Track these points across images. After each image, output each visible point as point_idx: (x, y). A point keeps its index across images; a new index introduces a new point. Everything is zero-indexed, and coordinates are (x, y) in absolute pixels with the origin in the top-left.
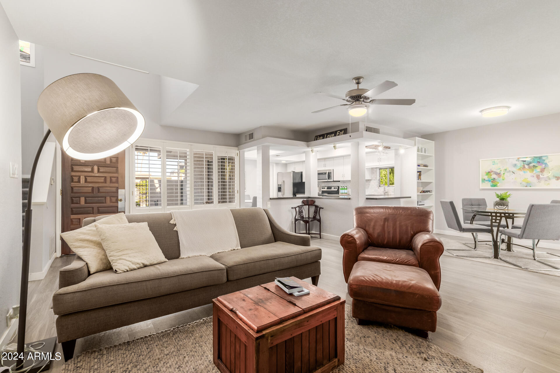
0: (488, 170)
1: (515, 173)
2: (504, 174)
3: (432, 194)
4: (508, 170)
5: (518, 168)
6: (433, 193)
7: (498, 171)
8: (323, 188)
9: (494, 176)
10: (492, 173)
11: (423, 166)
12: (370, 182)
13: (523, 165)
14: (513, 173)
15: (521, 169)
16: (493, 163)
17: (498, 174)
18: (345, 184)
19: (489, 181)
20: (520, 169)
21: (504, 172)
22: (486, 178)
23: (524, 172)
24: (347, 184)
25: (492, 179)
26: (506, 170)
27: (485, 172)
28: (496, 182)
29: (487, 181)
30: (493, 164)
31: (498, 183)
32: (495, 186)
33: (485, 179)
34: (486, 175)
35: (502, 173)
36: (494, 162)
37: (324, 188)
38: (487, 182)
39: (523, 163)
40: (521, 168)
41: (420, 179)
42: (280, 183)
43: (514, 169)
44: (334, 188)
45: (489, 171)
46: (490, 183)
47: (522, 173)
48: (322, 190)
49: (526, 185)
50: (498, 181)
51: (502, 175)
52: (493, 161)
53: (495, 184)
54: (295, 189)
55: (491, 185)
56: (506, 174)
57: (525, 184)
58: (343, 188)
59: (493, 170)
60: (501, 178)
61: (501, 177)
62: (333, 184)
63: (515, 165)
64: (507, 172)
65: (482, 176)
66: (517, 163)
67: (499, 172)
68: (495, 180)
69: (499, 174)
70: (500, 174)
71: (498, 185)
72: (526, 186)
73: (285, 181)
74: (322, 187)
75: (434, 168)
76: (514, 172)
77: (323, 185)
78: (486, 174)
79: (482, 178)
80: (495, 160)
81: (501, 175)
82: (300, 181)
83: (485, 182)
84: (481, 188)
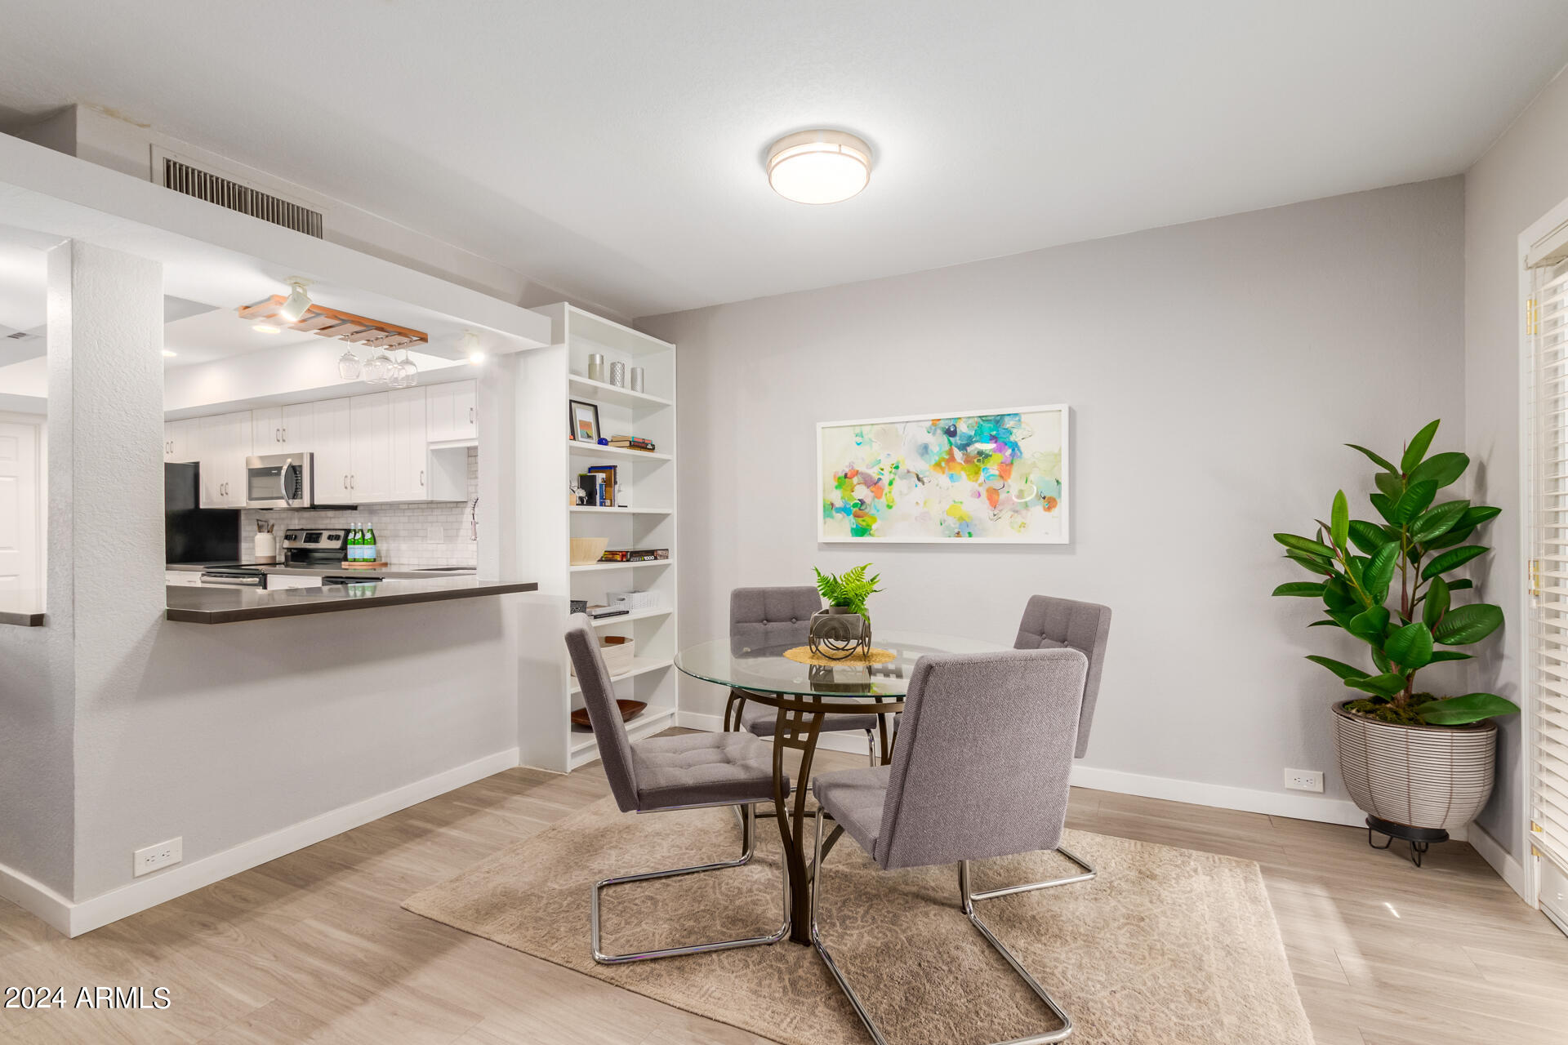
0: (843, 468)
1: (925, 480)
2: (891, 483)
3: (669, 565)
4: (902, 468)
5: (933, 462)
6: (673, 560)
7: (874, 473)
8: (288, 538)
9: (862, 492)
10: (855, 480)
11: (628, 444)
13: (947, 448)
14: (919, 479)
15: (943, 464)
16: (859, 440)
17: (873, 484)
19: (845, 510)
20: (938, 465)
21: (892, 476)
22: (837, 497)
23: (951, 477)
25: (855, 505)
26: (897, 467)
27: (835, 477)
28: (866, 514)
29: (839, 510)
30: (858, 444)
31: (874, 519)
32: (861, 531)
33: (832, 505)
34: (836, 488)
35: (886, 479)
36: (861, 435)
37: (295, 538)
38: (839, 516)
39: (949, 440)
40: (943, 459)
41: (608, 502)
43: (921, 466)
44: (329, 537)
45: (847, 470)
46: (849, 522)
47: (943, 479)
48: (287, 544)
49: (956, 531)
50: (873, 511)
51: (887, 489)
52: (858, 430)
53: (864, 524)
55: (852, 529)
56: (898, 483)
57: (955, 526)
58: (368, 536)
59: (857, 468)
60: (883, 499)
61: (884, 496)
63: (925, 449)
64: (902, 478)
65: (824, 491)
66: (929, 439)
67: (876, 477)
68: (863, 508)
69: (875, 484)
70: (880, 484)
71: (874, 527)
72: (958, 533)
74: (288, 533)
75: (673, 457)
76: (920, 476)
77: (296, 522)
78: (836, 484)
79: (824, 500)
80: (864, 428)
81: (881, 489)
83: (832, 517)
84: (822, 539)
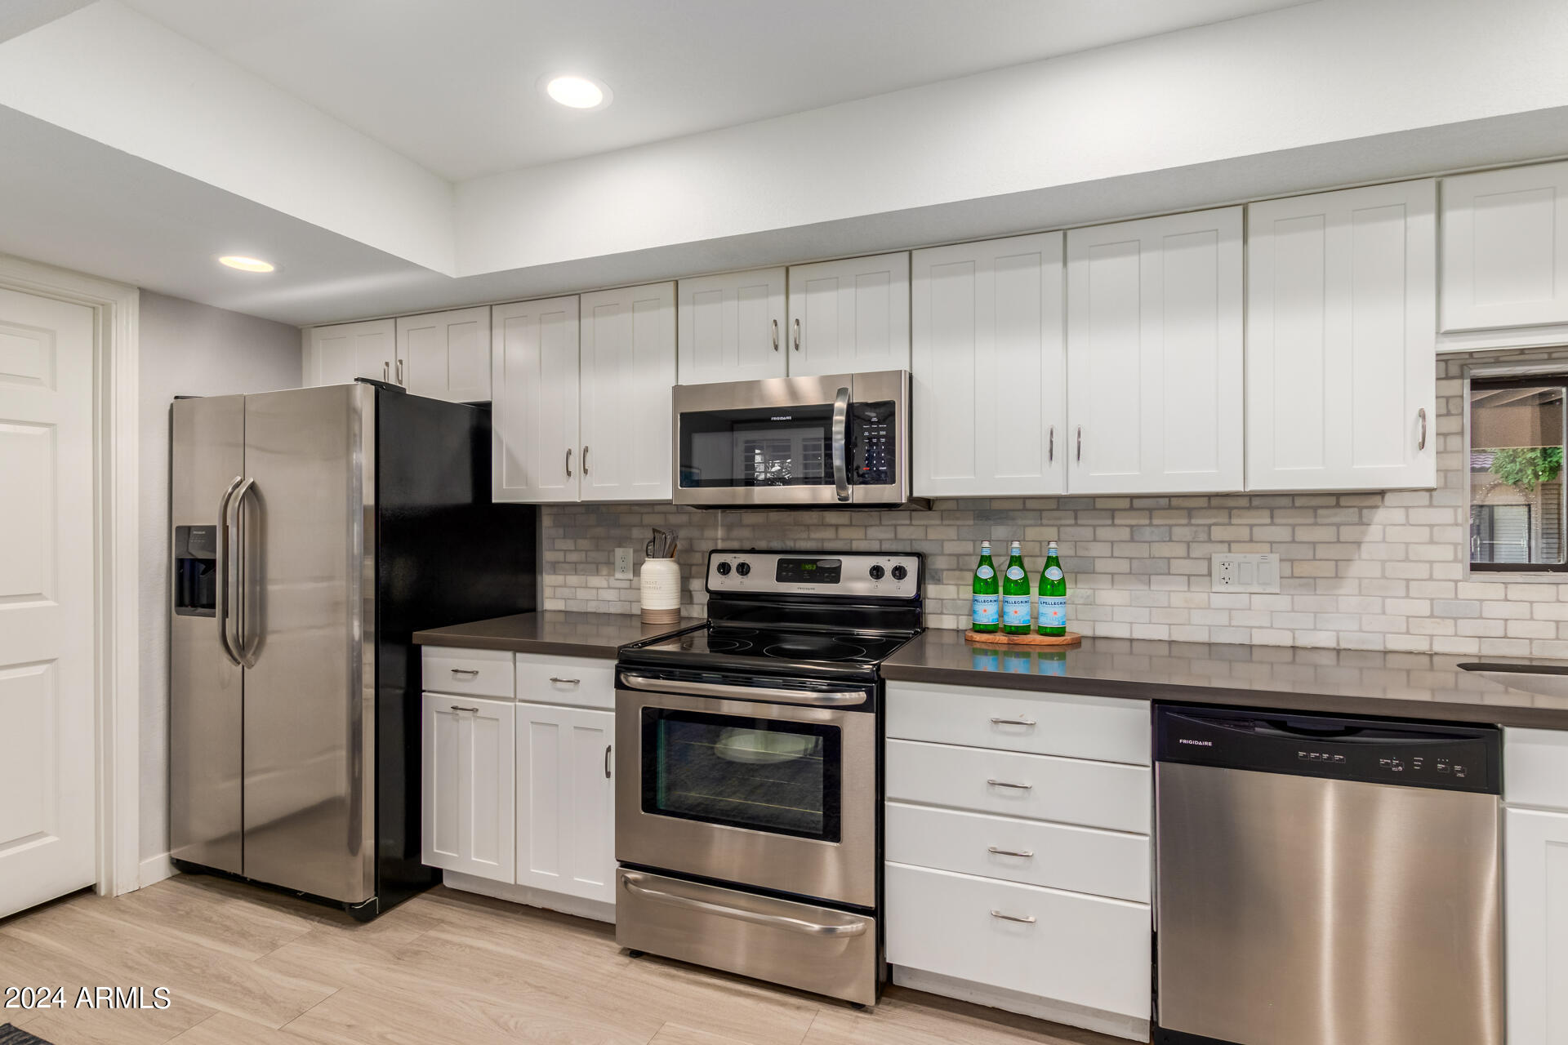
8: (724, 569)
12: (1362, 523)
18: (1000, 531)
24: (1032, 533)
37: (744, 569)
42: (207, 515)
44: (877, 572)
48: (718, 583)
54: (403, 573)
62: (845, 533)
73: (264, 487)
74: (717, 559)
77: (738, 534)
82: (461, 493)
